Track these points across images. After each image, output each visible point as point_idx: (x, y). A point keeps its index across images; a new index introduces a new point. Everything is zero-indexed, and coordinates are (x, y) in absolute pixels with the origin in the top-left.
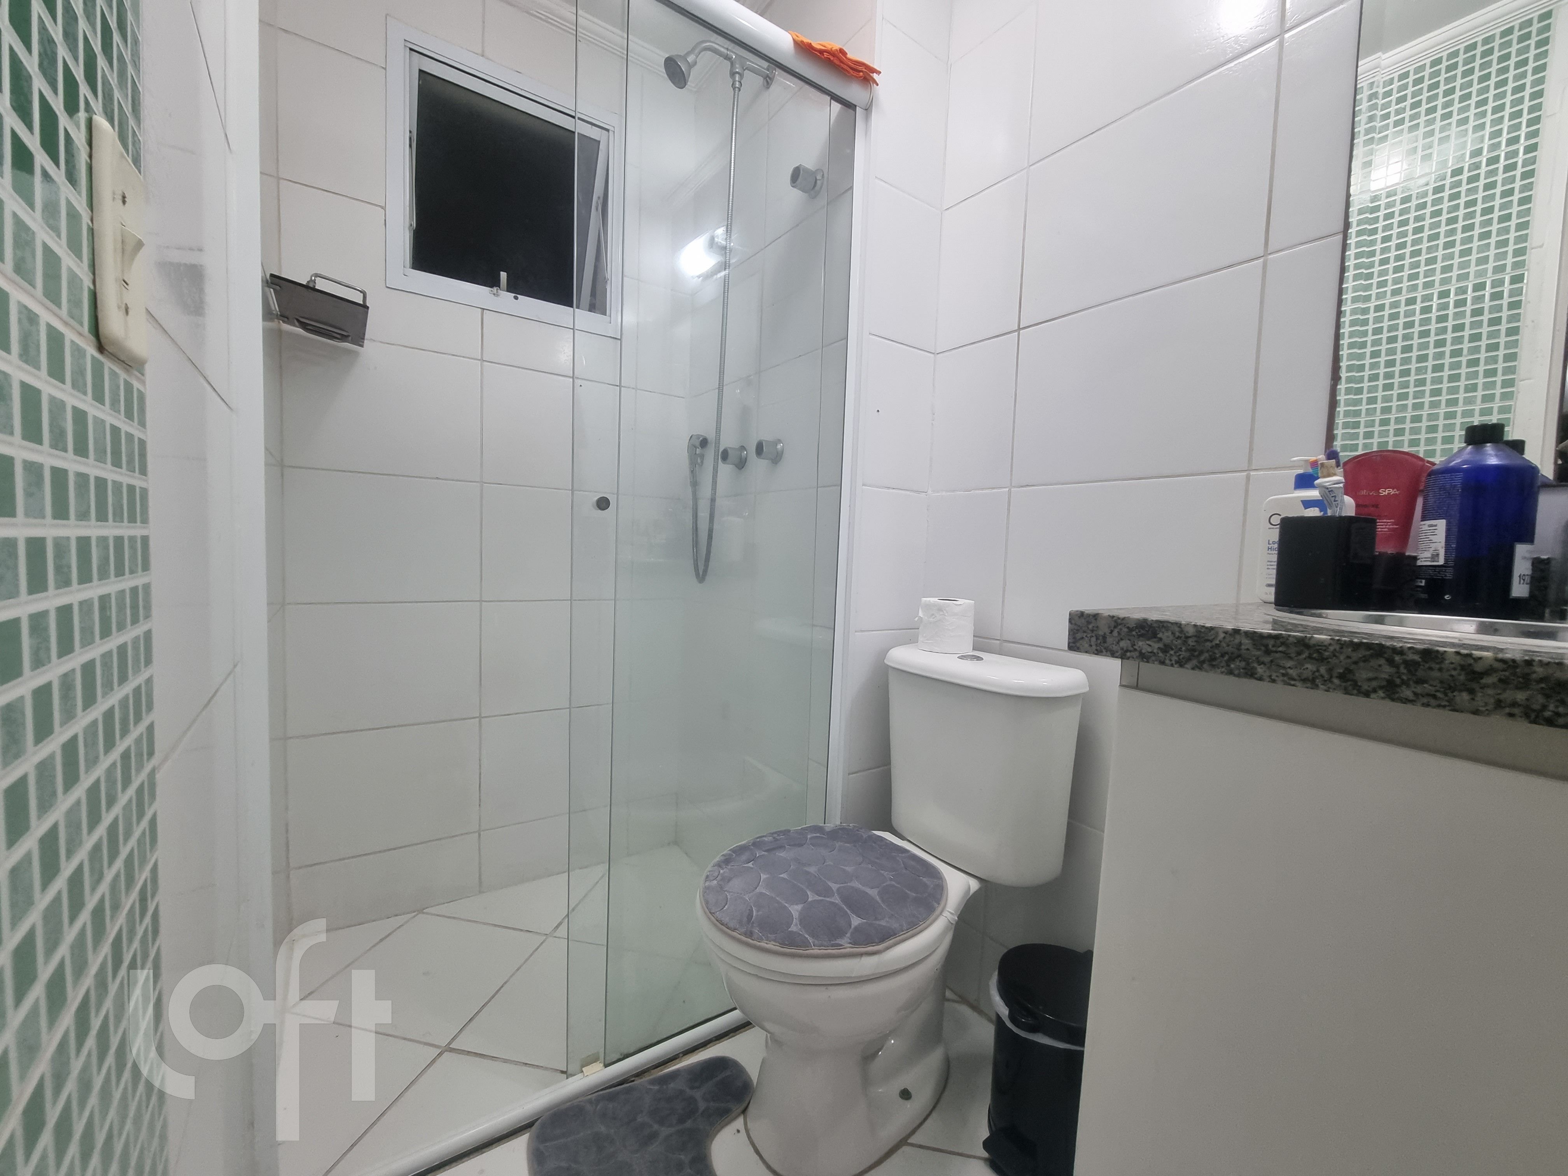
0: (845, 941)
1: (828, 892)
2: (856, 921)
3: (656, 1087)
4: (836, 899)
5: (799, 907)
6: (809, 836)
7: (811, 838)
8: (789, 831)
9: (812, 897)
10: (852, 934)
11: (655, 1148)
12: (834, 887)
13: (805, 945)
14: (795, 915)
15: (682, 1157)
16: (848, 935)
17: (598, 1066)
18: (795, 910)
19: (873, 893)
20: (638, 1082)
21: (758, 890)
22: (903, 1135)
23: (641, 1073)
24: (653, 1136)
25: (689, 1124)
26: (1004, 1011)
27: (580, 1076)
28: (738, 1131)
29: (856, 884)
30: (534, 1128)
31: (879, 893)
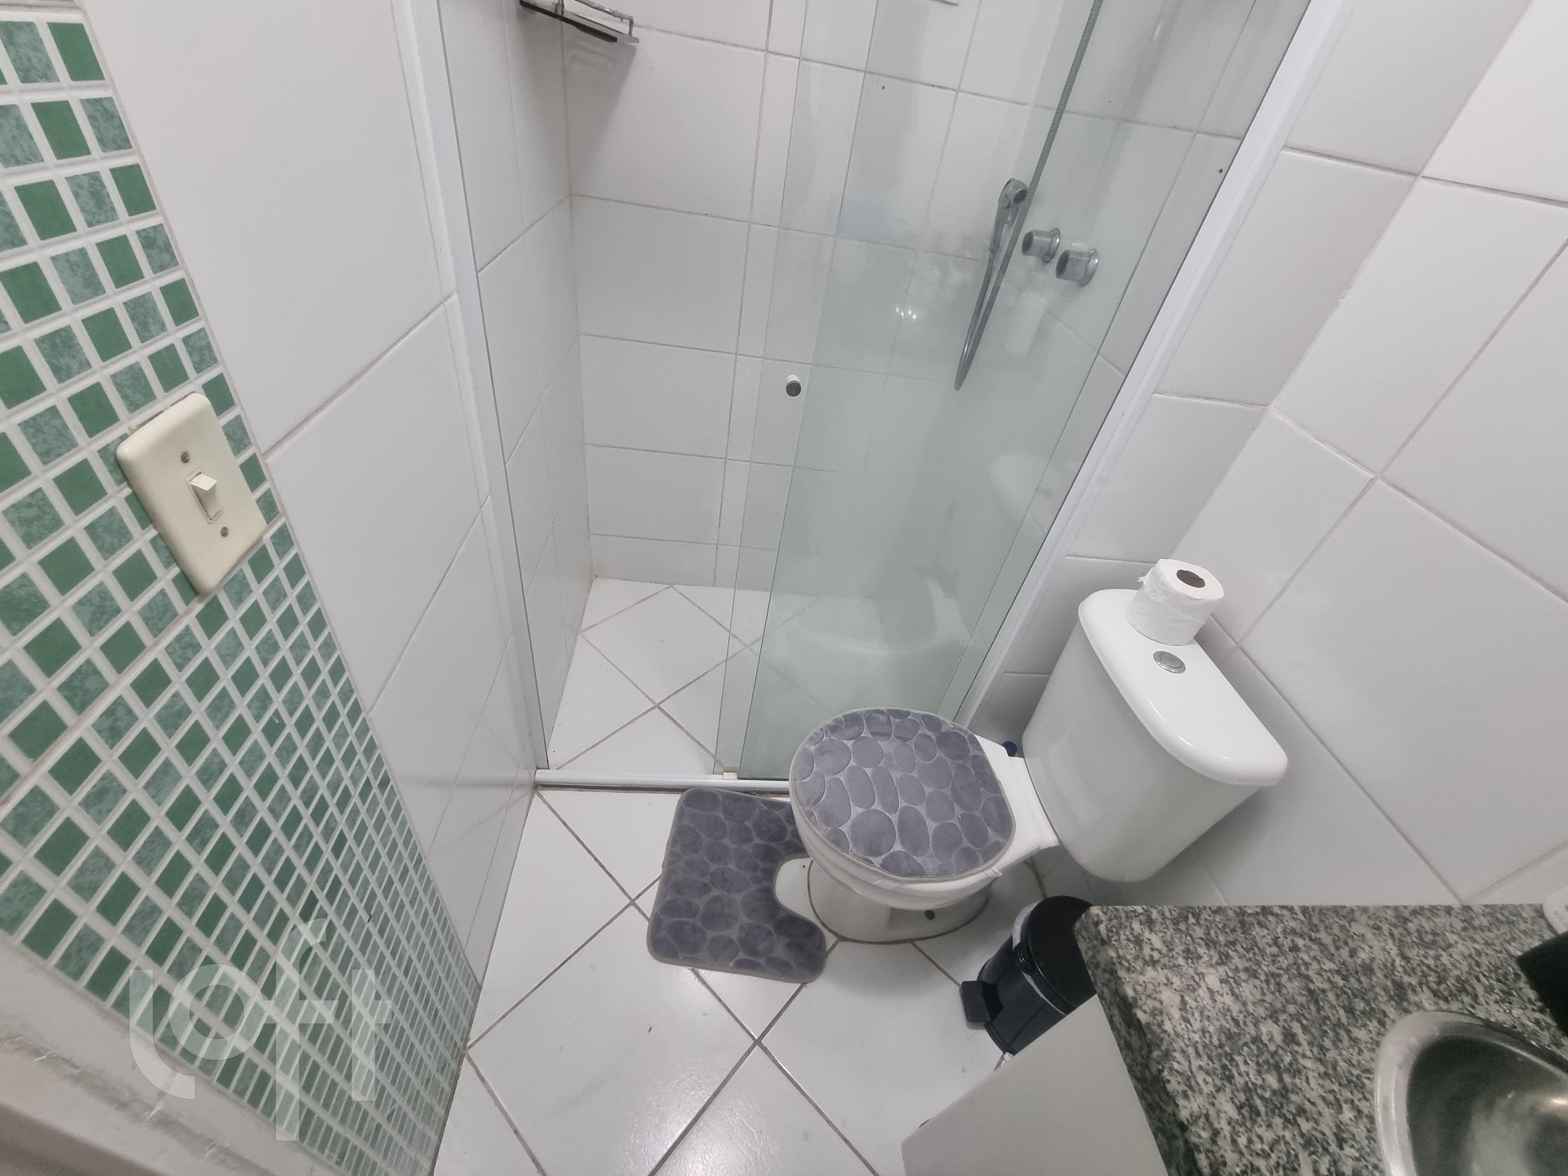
0: (877, 861)
1: (894, 807)
2: (898, 847)
3: (765, 808)
4: (894, 818)
5: (860, 810)
6: (920, 732)
7: (921, 735)
8: (908, 713)
9: (877, 806)
10: (887, 858)
11: (748, 848)
12: (902, 804)
13: (845, 848)
14: (853, 816)
15: (760, 864)
16: (883, 857)
17: (733, 776)
18: (856, 811)
19: (931, 826)
20: (757, 797)
21: (837, 776)
22: (914, 937)
23: (761, 792)
24: (748, 840)
25: (773, 845)
26: (1017, 940)
27: (720, 776)
28: (804, 867)
29: (922, 809)
30: (686, 792)
31: (937, 830)
